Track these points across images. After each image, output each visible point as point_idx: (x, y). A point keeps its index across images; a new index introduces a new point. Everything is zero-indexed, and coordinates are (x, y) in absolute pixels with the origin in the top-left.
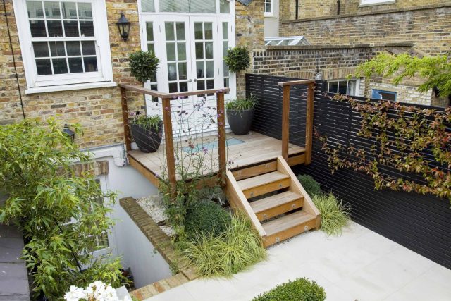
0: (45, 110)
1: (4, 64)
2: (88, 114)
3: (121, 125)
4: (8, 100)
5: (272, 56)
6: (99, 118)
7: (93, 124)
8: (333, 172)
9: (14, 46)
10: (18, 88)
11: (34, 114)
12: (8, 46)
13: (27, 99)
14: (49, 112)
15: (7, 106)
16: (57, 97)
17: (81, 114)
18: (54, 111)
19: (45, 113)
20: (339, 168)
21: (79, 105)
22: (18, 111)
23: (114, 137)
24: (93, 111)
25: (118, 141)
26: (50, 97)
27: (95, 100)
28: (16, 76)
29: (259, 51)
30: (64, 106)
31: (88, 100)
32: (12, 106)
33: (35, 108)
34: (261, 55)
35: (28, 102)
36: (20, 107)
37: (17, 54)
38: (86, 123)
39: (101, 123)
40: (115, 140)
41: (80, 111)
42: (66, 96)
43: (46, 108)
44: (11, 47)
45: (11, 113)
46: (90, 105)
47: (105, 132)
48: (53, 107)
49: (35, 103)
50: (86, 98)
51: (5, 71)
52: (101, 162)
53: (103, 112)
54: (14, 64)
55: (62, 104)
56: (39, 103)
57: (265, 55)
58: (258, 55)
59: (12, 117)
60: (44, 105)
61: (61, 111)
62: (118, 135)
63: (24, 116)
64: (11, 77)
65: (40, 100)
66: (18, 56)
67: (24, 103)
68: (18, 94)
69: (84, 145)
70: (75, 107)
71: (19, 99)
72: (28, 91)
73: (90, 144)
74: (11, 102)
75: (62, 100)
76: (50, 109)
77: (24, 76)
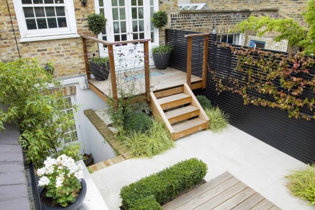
0: (33, 53)
1: (5, 23)
2: (62, 56)
3: (83, 63)
4: (9, 46)
5: (183, 17)
6: (69, 58)
7: (65, 62)
8: (219, 93)
9: (11, 10)
10: (15, 38)
11: (26, 55)
12: (7, 10)
13: (21, 45)
14: (36, 54)
15: (9, 50)
16: (41, 44)
17: (57, 56)
18: (39, 53)
19: (34, 55)
20: (222, 91)
21: (55, 49)
22: (16, 53)
23: (79, 71)
24: (64, 53)
25: (82, 73)
26: (36, 44)
27: (66, 47)
28: (13, 30)
29: (174, 13)
30: (46, 50)
31: (61, 46)
32: (12, 50)
33: (27, 52)
34: (176, 16)
35: (22, 47)
36: (17, 51)
37: (13, 15)
38: (60, 61)
39: (70, 62)
40: (80, 73)
41: (56, 54)
42: (47, 43)
43: (34, 51)
44: (9, 11)
45: (11, 55)
46: (62, 49)
47: (73, 67)
48: (38, 51)
49: (26, 48)
50: (60, 45)
51: (6, 27)
52: (71, 87)
53: (71, 54)
54: (11, 22)
55: (44, 49)
56: (29, 48)
57: (178, 16)
58: (174, 16)
59: (12, 57)
60: (33, 49)
61: (44, 53)
62: (82, 69)
63: (20, 56)
64: (10, 31)
65: (30, 46)
66: (14, 17)
67: (19, 48)
68: (15, 42)
69: (59, 76)
70: (53, 51)
71: (16, 46)
72: (22, 40)
73: (63, 75)
74: (11, 48)
75: (44, 47)
76: (36, 52)
77: (18, 30)
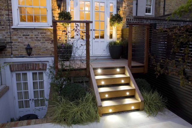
0: (20, 36)
1: (4, 15)
2: (39, 40)
3: (53, 47)
4: (4, 30)
5: (137, 21)
6: (44, 43)
7: (41, 45)
9: (9, 7)
10: (9, 25)
11: (15, 37)
12: (7, 7)
13: (13, 30)
14: (22, 37)
15: (4, 33)
16: (26, 31)
17: (36, 40)
18: (24, 37)
19: (20, 38)
21: (35, 36)
22: (8, 35)
23: (50, 53)
24: (41, 39)
25: (52, 55)
26: (23, 31)
27: (43, 34)
28: (9, 20)
29: (130, 18)
30: (29, 35)
32: (6, 33)
33: (16, 35)
34: (131, 20)
35: (13, 32)
36: (9, 34)
38: (38, 44)
39: (45, 45)
40: (51, 54)
41: (36, 39)
42: (30, 31)
43: (20, 35)
44: (8, 7)
45: (5, 36)
46: (40, 36)
47: (46, 50)
48: (24, 35)
49: (16, 33)
50: (39, 33)
51: (5, 18)
52: (43, 64)
53: (46, 40)
54: (8, 15)
55: (28, 34)
56: (18, 33)
57: (133, 20)
58: (129, 20)
59: (6, 38)
60: (20, 34)
61: (27, 38)
62: (53, 52)
63: (11, 38)
64: (7, 20)
65: (18, 32)
66: (11, 12)
67: (11, 32)
68: (9, 28)
69: (36, 54)
70: (33, 36)
71: (9, 30)
72: (12, 27)
73: (39, 54)
74: (6, 31)
75: (28, 33)
76: (22, 36)
77: (12, 20)
